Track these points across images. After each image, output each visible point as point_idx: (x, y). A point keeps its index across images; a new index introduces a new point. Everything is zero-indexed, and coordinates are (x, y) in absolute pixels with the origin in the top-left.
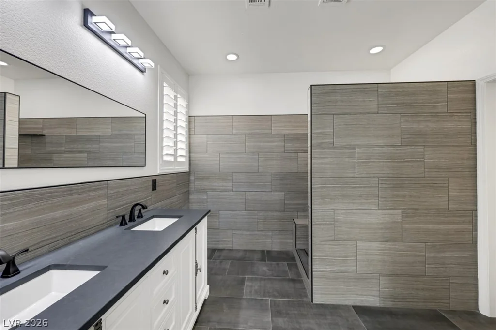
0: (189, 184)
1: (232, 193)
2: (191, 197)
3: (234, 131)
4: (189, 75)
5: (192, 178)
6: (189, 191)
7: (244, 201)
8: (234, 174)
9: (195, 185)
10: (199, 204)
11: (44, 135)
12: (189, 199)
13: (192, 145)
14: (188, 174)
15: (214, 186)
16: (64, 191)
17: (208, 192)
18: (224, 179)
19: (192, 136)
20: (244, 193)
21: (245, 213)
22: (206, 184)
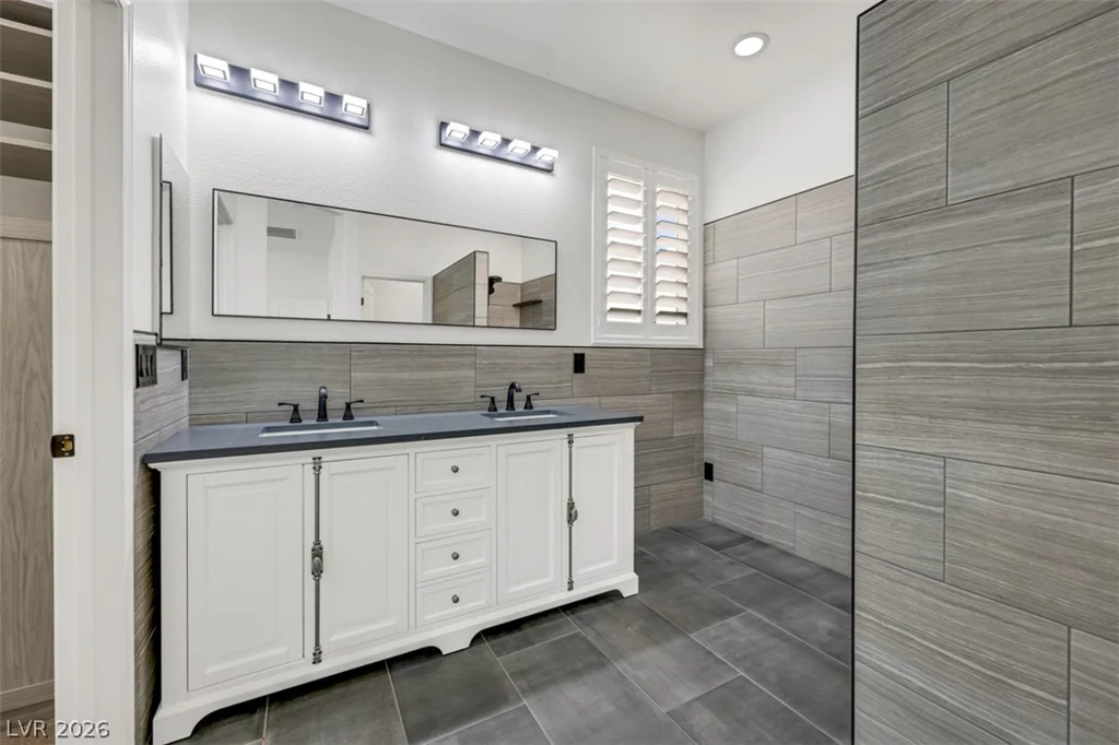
0: (703, 375)
1: (793, 405)
2: (707, 405)
3: (801, 236)
4: (703, 134)
5: (709, 363)
6: (702, 391)
7: (825, 428)
8: (799, 353)
9: (715, 378)
10: (720, 423)
11: (540, 302)
12: (702, 410)
13: (709, 288)
14: (701, 353)
15: (749, 383)
16: (412, 351)
17: (739, 397)
18: (774, 365)
19: (710, 268)
20: (826, 405)
21: (827, 465)
22: (736, 378)
